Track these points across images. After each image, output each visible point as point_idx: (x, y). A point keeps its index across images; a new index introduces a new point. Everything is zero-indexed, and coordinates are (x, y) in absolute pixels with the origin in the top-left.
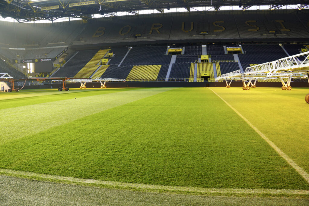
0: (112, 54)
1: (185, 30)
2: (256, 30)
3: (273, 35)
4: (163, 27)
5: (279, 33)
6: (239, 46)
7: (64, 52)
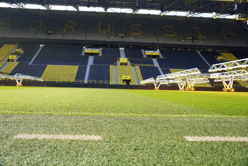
1: (102, 31)
2: (174, 36)
3: (191, 41)
4: (78, 25)
5: (196, 40)
6: (157, 50)
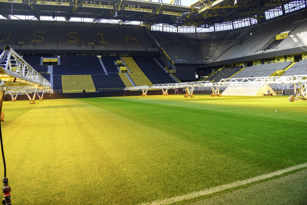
2: (75, 42)
5: (97, 45)
6: (57, 57)
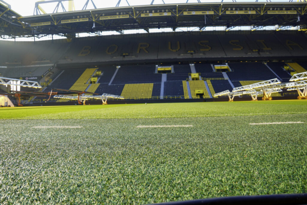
0: (100, 73)
1: (172, 49)
2: (240, 49)
3: (257, 53)
4: (149, 46)
5: (262, 52)
7: (50, 70)
